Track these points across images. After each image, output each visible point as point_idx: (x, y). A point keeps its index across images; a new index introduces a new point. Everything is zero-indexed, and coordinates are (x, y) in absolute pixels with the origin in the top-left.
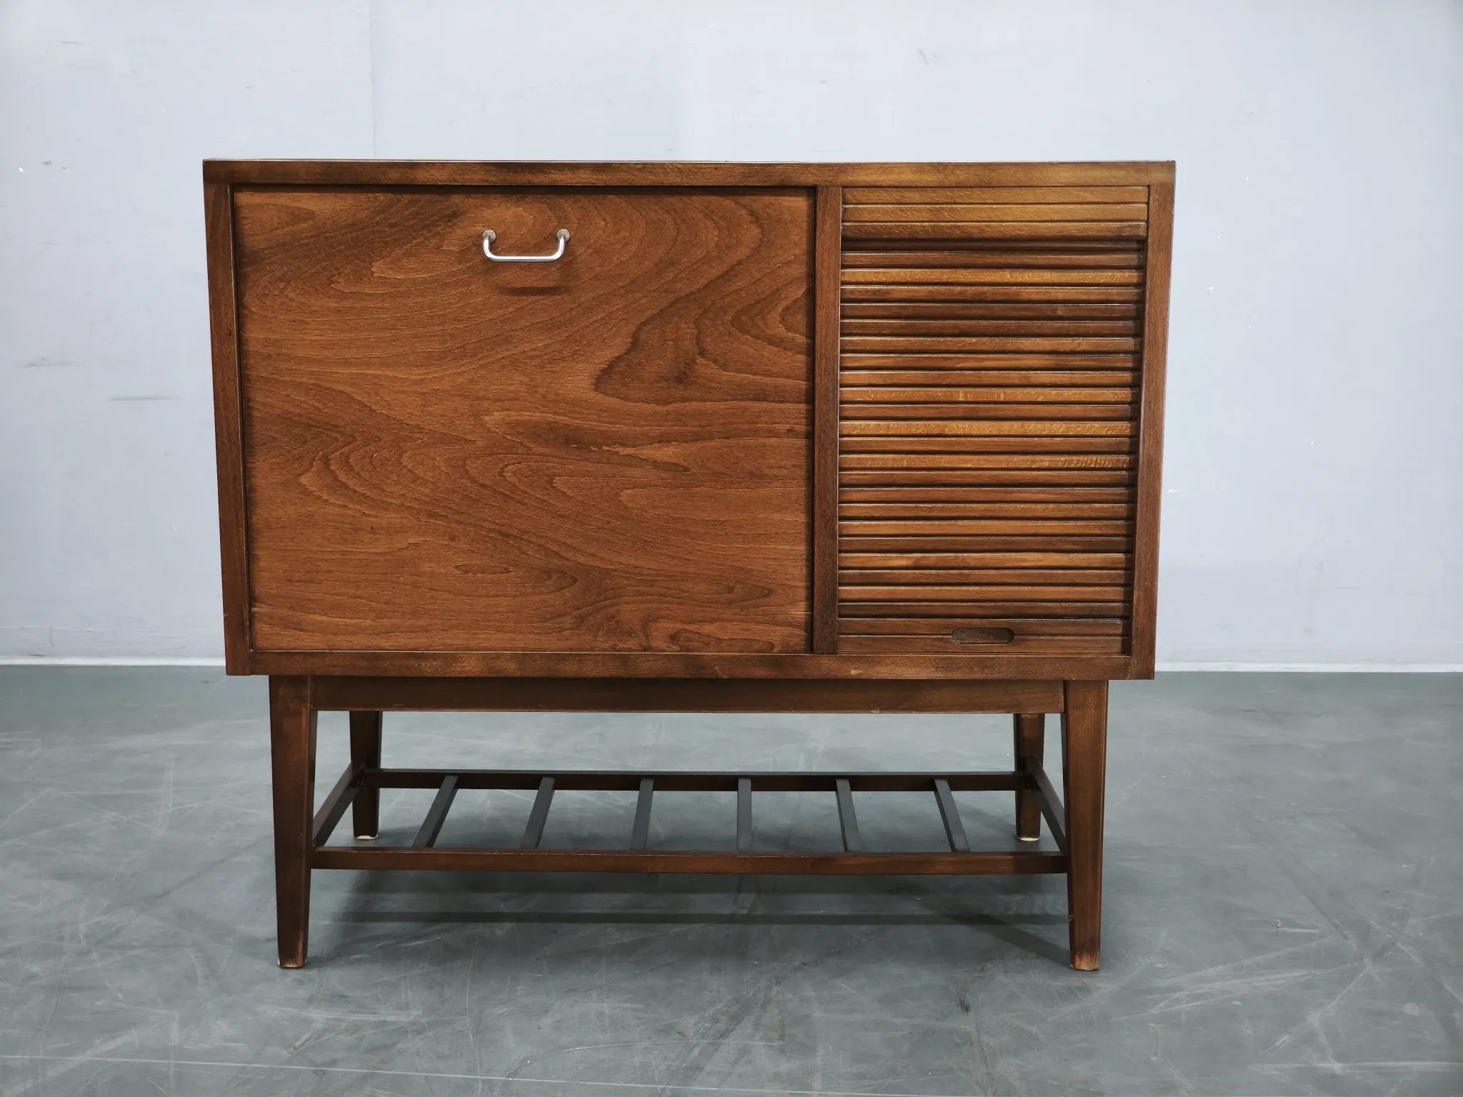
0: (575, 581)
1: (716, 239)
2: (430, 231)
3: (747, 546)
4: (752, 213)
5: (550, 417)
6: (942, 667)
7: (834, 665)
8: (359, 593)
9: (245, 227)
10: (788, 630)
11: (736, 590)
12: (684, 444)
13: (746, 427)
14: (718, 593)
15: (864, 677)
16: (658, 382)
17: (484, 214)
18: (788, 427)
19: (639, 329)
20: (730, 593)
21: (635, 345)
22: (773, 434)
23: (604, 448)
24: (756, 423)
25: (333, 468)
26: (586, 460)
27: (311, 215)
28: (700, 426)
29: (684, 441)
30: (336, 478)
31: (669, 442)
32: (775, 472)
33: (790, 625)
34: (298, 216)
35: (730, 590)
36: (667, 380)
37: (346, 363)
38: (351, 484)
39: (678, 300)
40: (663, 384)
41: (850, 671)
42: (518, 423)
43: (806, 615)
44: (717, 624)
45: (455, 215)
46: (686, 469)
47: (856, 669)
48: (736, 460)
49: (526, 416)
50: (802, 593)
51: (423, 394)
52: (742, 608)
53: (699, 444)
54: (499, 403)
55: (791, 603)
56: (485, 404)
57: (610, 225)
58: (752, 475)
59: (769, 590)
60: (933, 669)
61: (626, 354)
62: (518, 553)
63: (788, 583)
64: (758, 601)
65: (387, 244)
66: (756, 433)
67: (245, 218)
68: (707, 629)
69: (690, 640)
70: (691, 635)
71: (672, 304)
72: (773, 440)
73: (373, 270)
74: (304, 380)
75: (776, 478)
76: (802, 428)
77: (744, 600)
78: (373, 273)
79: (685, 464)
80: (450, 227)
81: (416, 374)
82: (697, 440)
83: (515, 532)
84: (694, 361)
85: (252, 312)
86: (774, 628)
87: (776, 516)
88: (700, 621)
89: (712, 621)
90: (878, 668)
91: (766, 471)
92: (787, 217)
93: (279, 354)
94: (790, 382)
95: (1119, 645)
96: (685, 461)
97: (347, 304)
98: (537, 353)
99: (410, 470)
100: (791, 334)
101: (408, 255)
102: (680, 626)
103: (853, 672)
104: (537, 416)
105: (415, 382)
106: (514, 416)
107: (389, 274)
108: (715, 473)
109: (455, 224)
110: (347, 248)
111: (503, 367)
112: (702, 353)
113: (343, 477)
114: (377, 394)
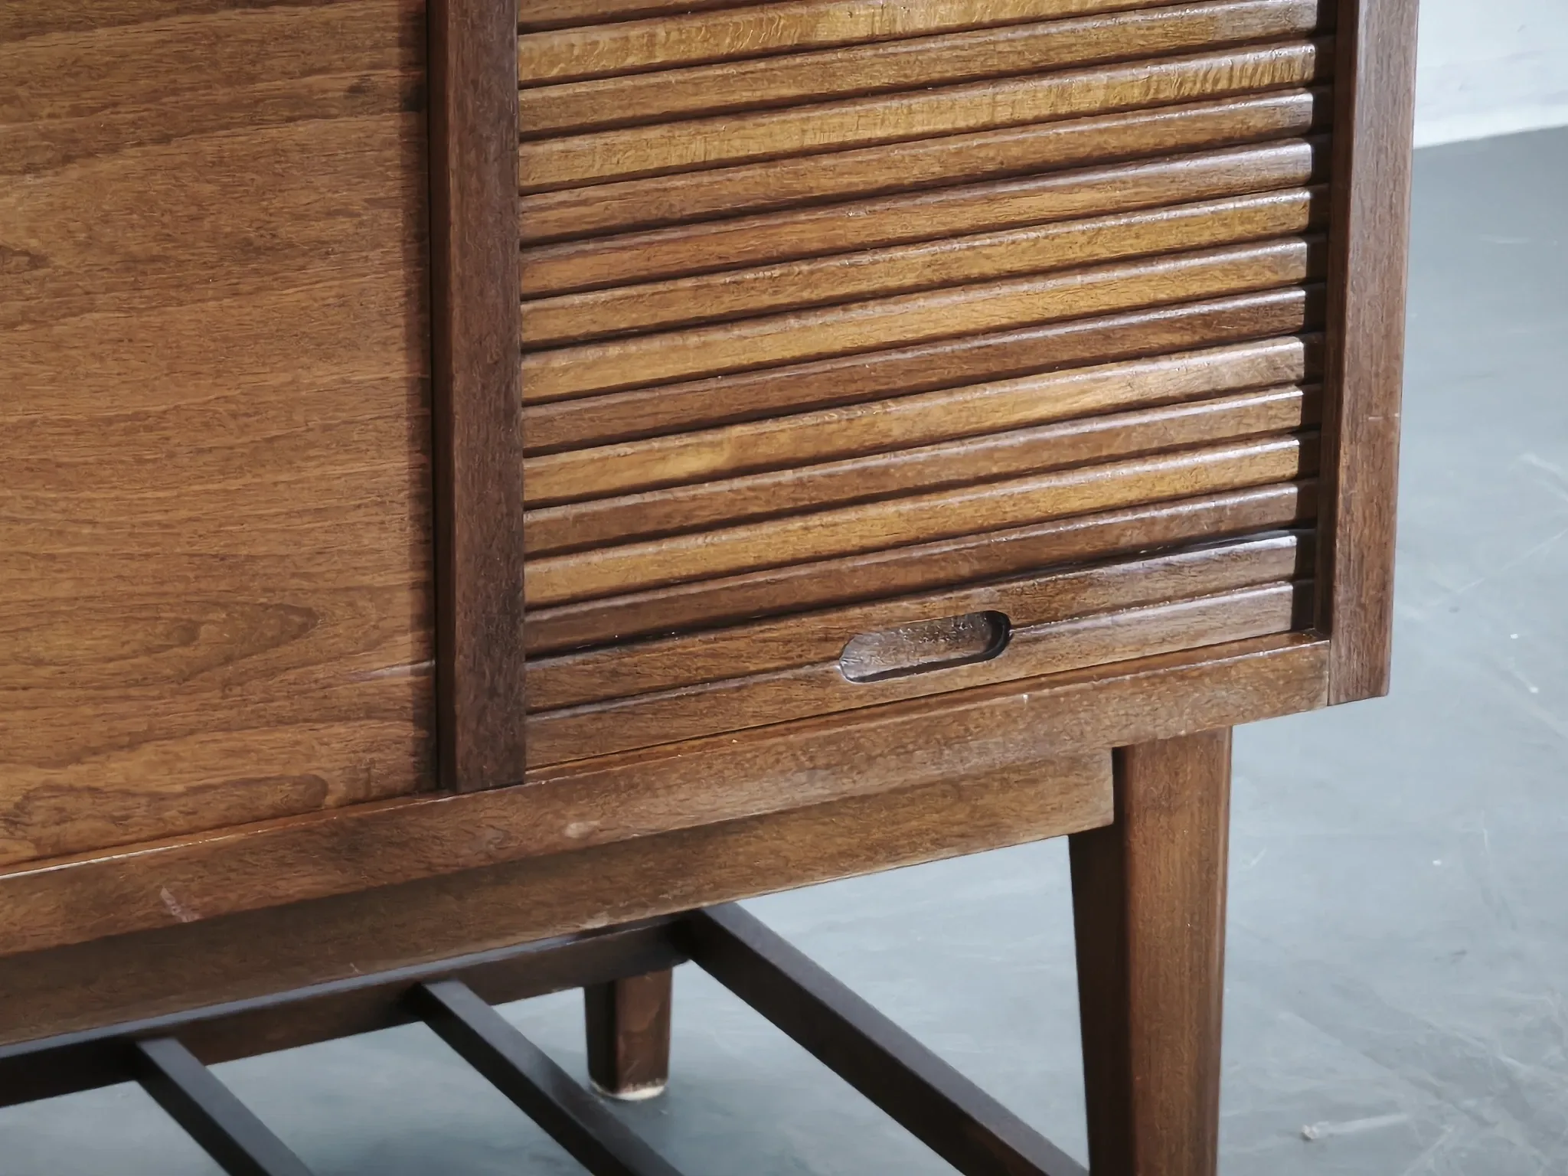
3: (234, 484)
6: (828, 766)
7: (514, 819)
10: (363, 731)
11: (204, 631)
12: (29, 179)
13: (222, 94)
14: (149, 651)
15: (604, 837)
18: (351, 79)
20: (185, 643)
22: (301, 108)
24: (252, 79)
28: (76, 111)
29: (29, 169)
32: (317, 229)
33: (370, 712)
35: (189, 633)
41: (565, 827)
43: (414, 673)
44: (149, 752)
46: (36, 261)
47: (581, 817)
48: (194, 210)
50: (404, 605)
52: (226, 684)
53: (74, 172)
55: (372, 646)
58: (247, 249)
59: (308, 613)
60: (802, 777)
63: (366, 580)
64: (273, 654)
66: (254, 112)
68: (118, 770)
69: (63, 817)
70: (69, 802)
72: (303, 130)
75: (321, 248)
76: (390, 78)
77: (228, 660)
79: (34, 243)
82: (67, 159)
86: (325, 731)
87: (324, 374)
88: (95, 752)
89: (134, 743)
90: (642, 806)
91: (287, 230)
95: (1286, 610)
96: (32, 232)
102: (33, 776)
103: (574, 829)
108: (131, 262)
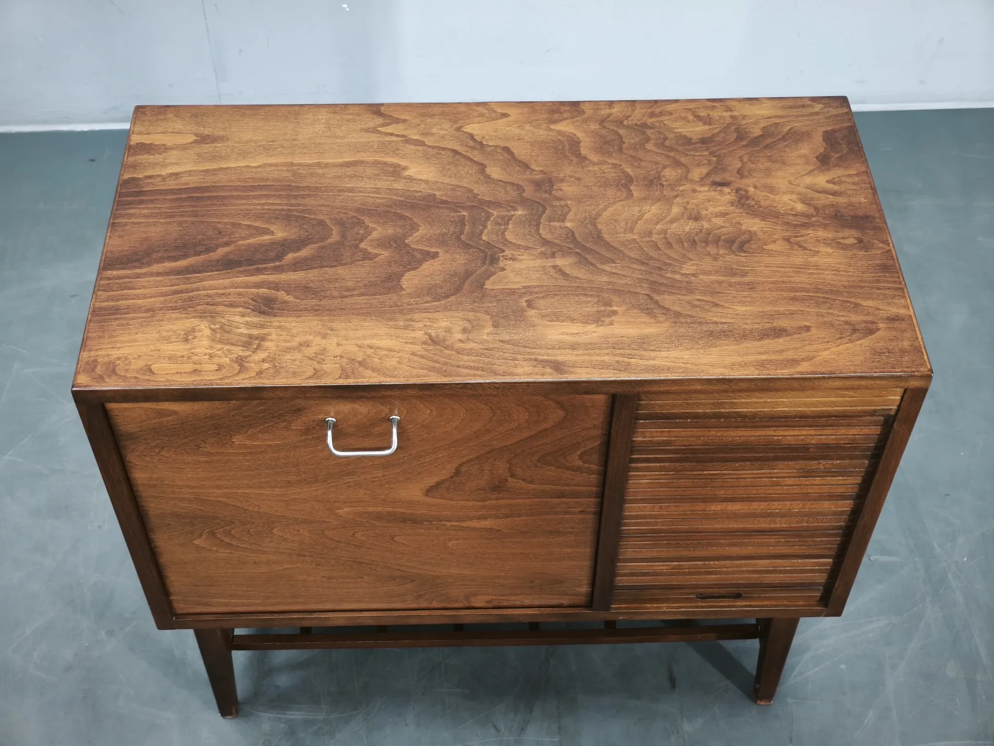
0: (414, 581)
1: (527, 417)
2: (279, 419)
3: (545, 563)
4: (558, 403)
5: (390, 509)
8: (250, 589)
9: (119, 421)
10: (574, 597)
11: (536, 582)
12: (498, 520)
13: (548, 510)
14: (522, 583)
16: (476, 491)
17: (325, 409)
18: (581, 509)
19: (461, 465)
21: (457, 472)
22: (567, 513)
23: (434, 522)
24: (555, 508)
25: (218, 536)
26: (420, 528)
27: (175, 412)
28: (510, 511)
29: (498, 518)
30: (222, 541)
31: (486, 518)
32: (569, 530)
33: (575, 595)
34: (161, 414)
35: (532, 582)
36: (485, 490)
37: (218, 487)
38: (235, 543)
39: (493, 450)
40: (482, 492)
42: (364, 513)
43: (588, 591)
44: (521, 596)
45: (299, 410)
46: (499, 531)
48: (538, 526)
49: (371, 509)
50: (586, 582)
51: (286, 501)
52: (541, 589)
53: (509, 519)
54: (347, 504)
55: (577, 586)
56: (337, 504)
57: (435, 412)
58: (552, 532)
59: (561, 581)
61: (452, 477)
62: (369, 570)
63: (575, 578)
64: (552, 586)
65: (243, 426)
66: (555, 513)
67: (118, 415)
68: (514, 598)
69: (500, 603)
71: (489, 452)
72: (568, 516)
73: (233, 440)
74: (186, 496)
75: (570, 533)
76: (591, 510)
77: (541, 586)
78: (233, 442)
79: (498, 528)
80: (295, 416)
81: (278, 491)
82: (508, 517)
83: (366, 561)
84: (506, 480)
85: (133, 464)
86: (564, 597)
87: (569, 550)
89: (518, 595)
90: (639, 616)
91: (562, 530)
92: (589, 404)
93: (163, 485)
94: (584, 488)
97: (215, 458)
98: (377, 479)
99: (280, 536)
100: (586, 465)
101: (261, 432)
102: (494, 597)
104: (379, 509)
105: (277, 495)
106: (360, 509)
107: (248, 442)
108: (522, 532)
109: (300, 415)
110: (209, 430)
111: (349, 486)
112: (513, 476)
113: (227, 540)
114: (248, 501)
